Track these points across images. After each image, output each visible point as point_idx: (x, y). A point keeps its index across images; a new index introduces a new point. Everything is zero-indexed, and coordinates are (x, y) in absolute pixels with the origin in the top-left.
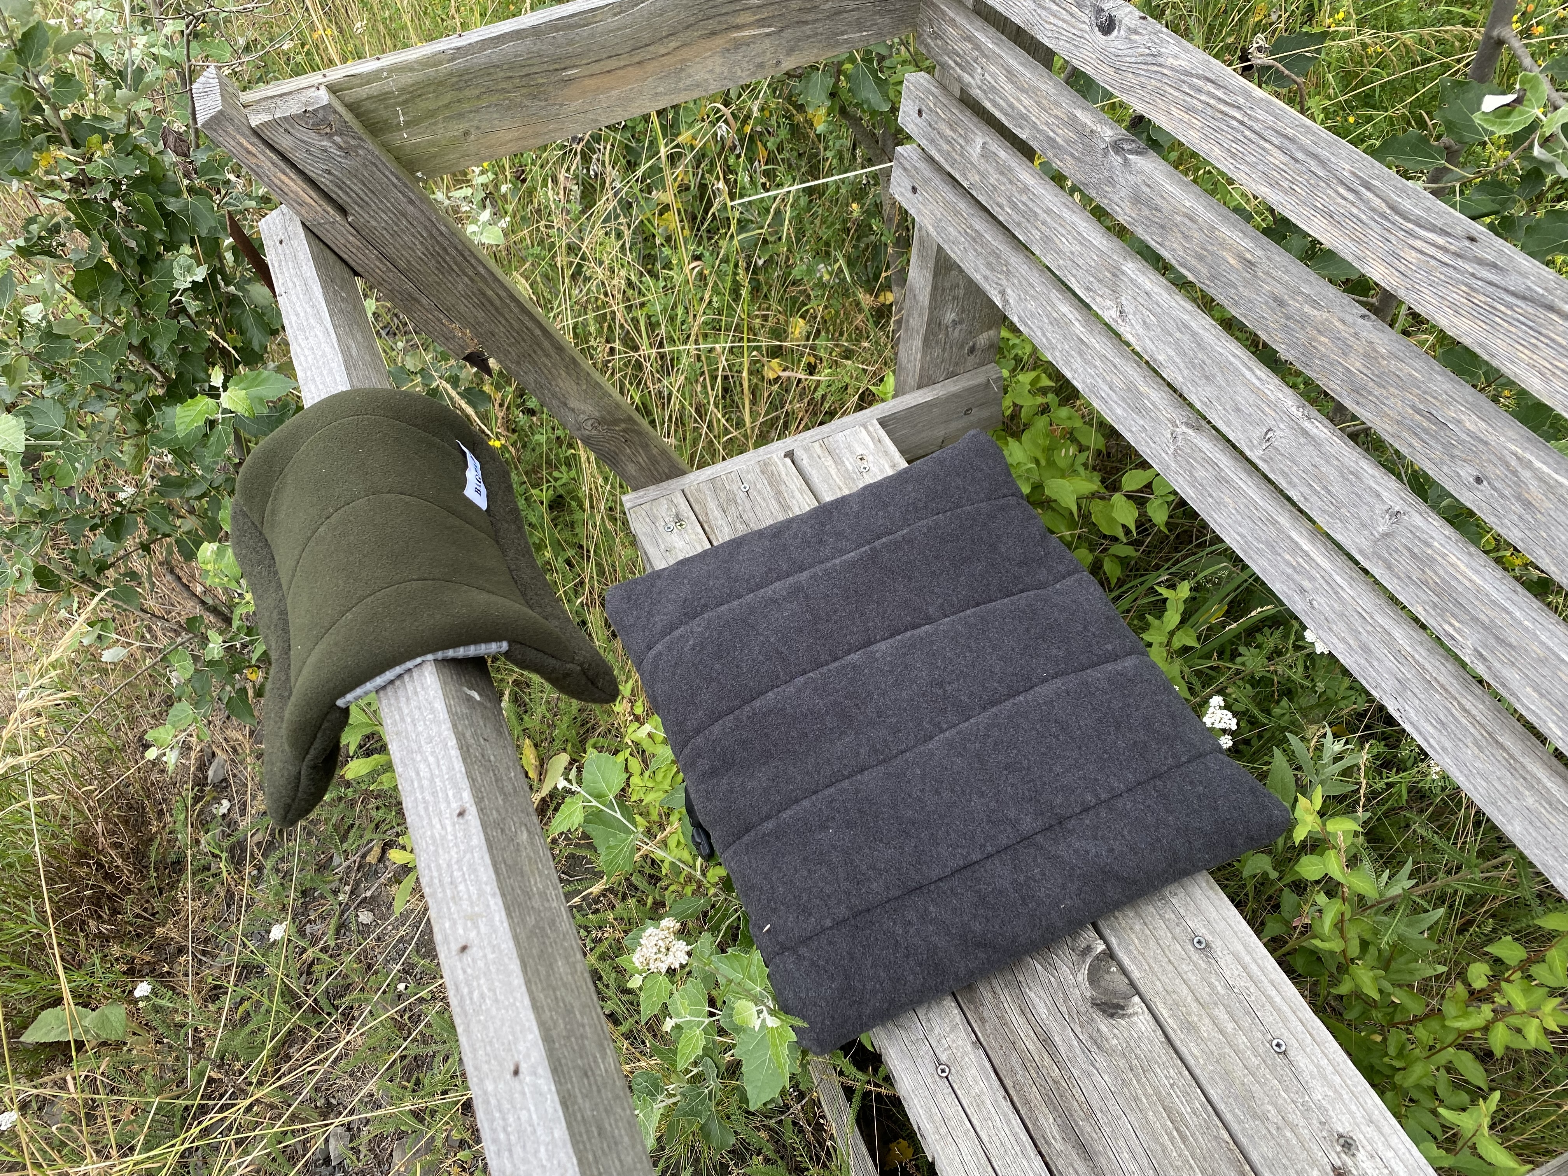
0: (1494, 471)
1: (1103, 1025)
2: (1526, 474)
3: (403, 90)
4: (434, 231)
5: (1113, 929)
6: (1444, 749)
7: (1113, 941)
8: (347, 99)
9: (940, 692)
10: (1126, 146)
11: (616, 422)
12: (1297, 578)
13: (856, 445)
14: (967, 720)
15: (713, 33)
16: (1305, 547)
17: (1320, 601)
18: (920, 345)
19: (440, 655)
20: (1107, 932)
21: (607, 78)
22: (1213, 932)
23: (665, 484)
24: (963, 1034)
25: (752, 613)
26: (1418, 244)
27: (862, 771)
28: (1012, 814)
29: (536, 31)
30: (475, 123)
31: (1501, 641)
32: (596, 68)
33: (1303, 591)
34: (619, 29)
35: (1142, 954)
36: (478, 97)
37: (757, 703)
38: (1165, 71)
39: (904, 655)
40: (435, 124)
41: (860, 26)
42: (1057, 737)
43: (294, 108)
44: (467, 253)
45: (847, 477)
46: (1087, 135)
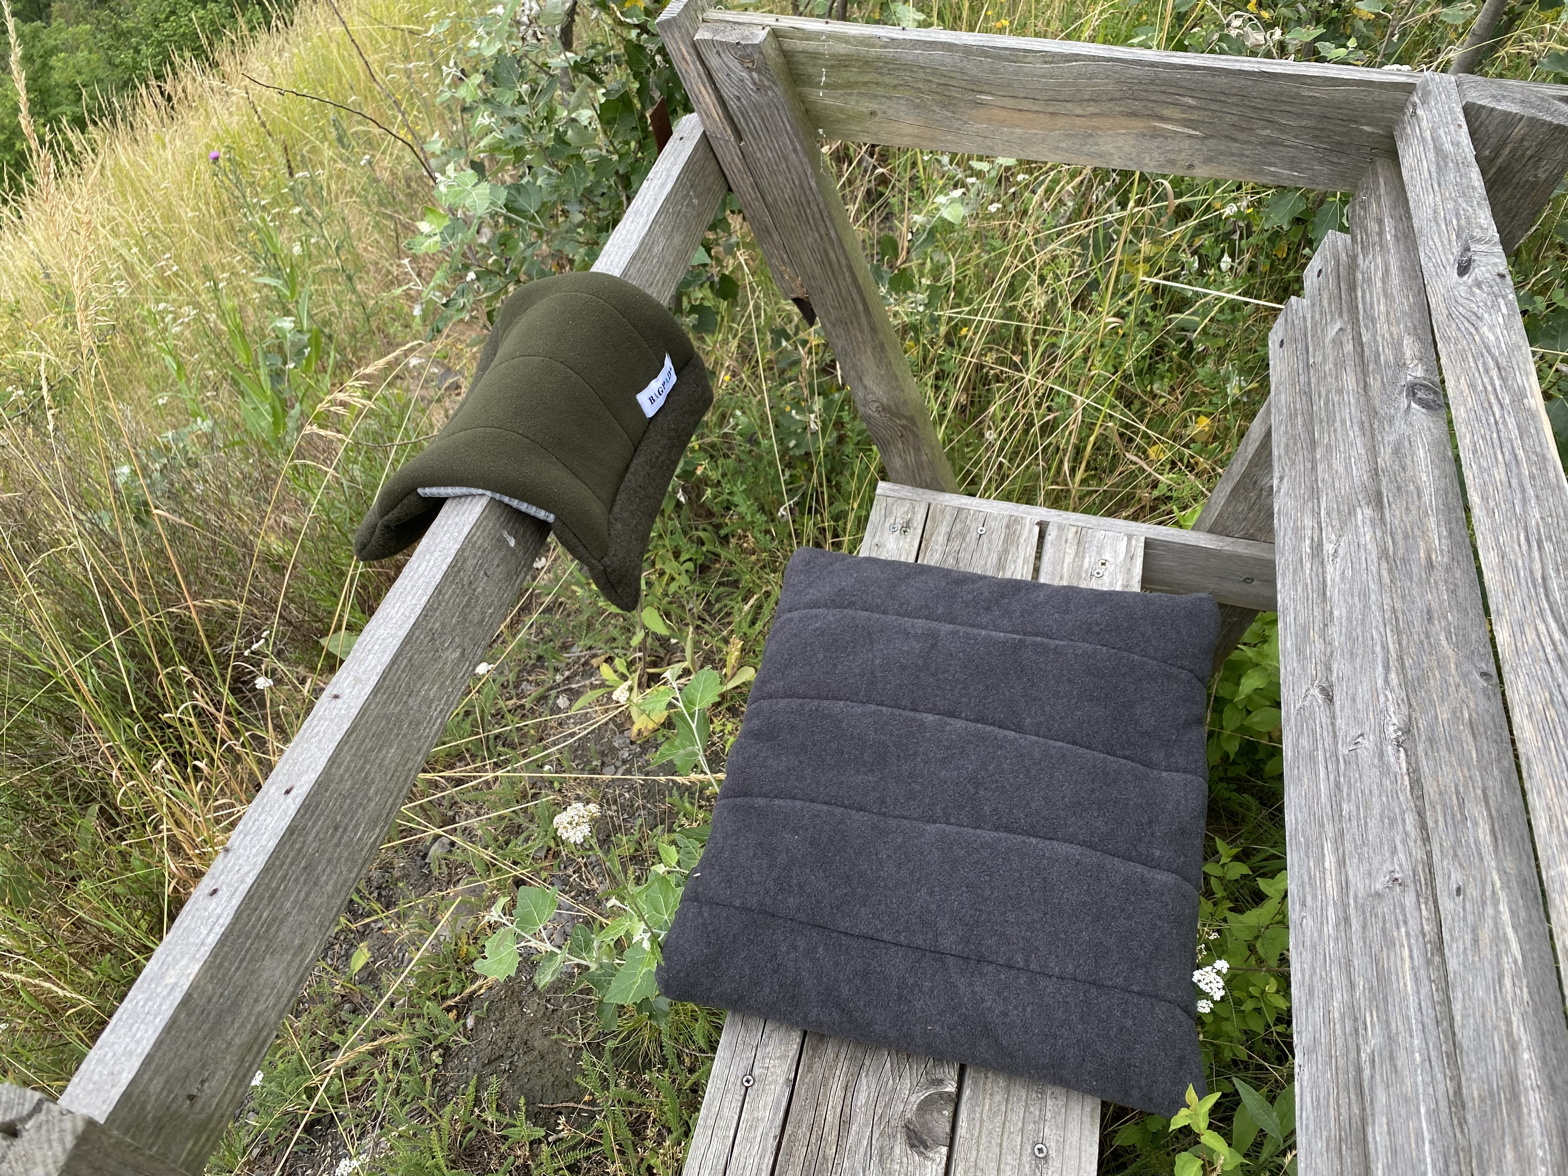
0: (1473, 891)
1: (900, 1148)
2: (1490, 911)
3: (833, 56)
4: (805, 184)
5: (975, 1083)
6: (1307, 1126)
7: (967, 1093)
8: (785, 46)
9: (972, 791)
10: (1420, 394)
11: (900, 416)
12: (1308, 889)
13: (1108, 549)
14: (975, 828)
15: (1134, 114)
16: (1327, 865)
17: (1308, 923)
18: (1229, 490)
19: (497, 496)
20: (968, 1082)
21: (1017, 115)
22: (1061, 1151)
23: (920, 491)
24: (785, 1067)
25: (881, 631)
26: (1542, 628)
27: (861, 809)
28: (943, 924)
29: (967, 50)
30: (883, 107)
31: (1392, 1058)
32: (1009, 103)
33: (1304, 904)
34: (1044, 76)
35: (982, 1121)
36: (895, 87)
37: (826, 703)
38: (1477, 338)
39: (969, 742)
40: (850, 94)
41: (1292, 164)
42: (1033, 892)
43: (732, 37)
44: (825, 214)
45: (1077, 571)
46: (1400, 364)
